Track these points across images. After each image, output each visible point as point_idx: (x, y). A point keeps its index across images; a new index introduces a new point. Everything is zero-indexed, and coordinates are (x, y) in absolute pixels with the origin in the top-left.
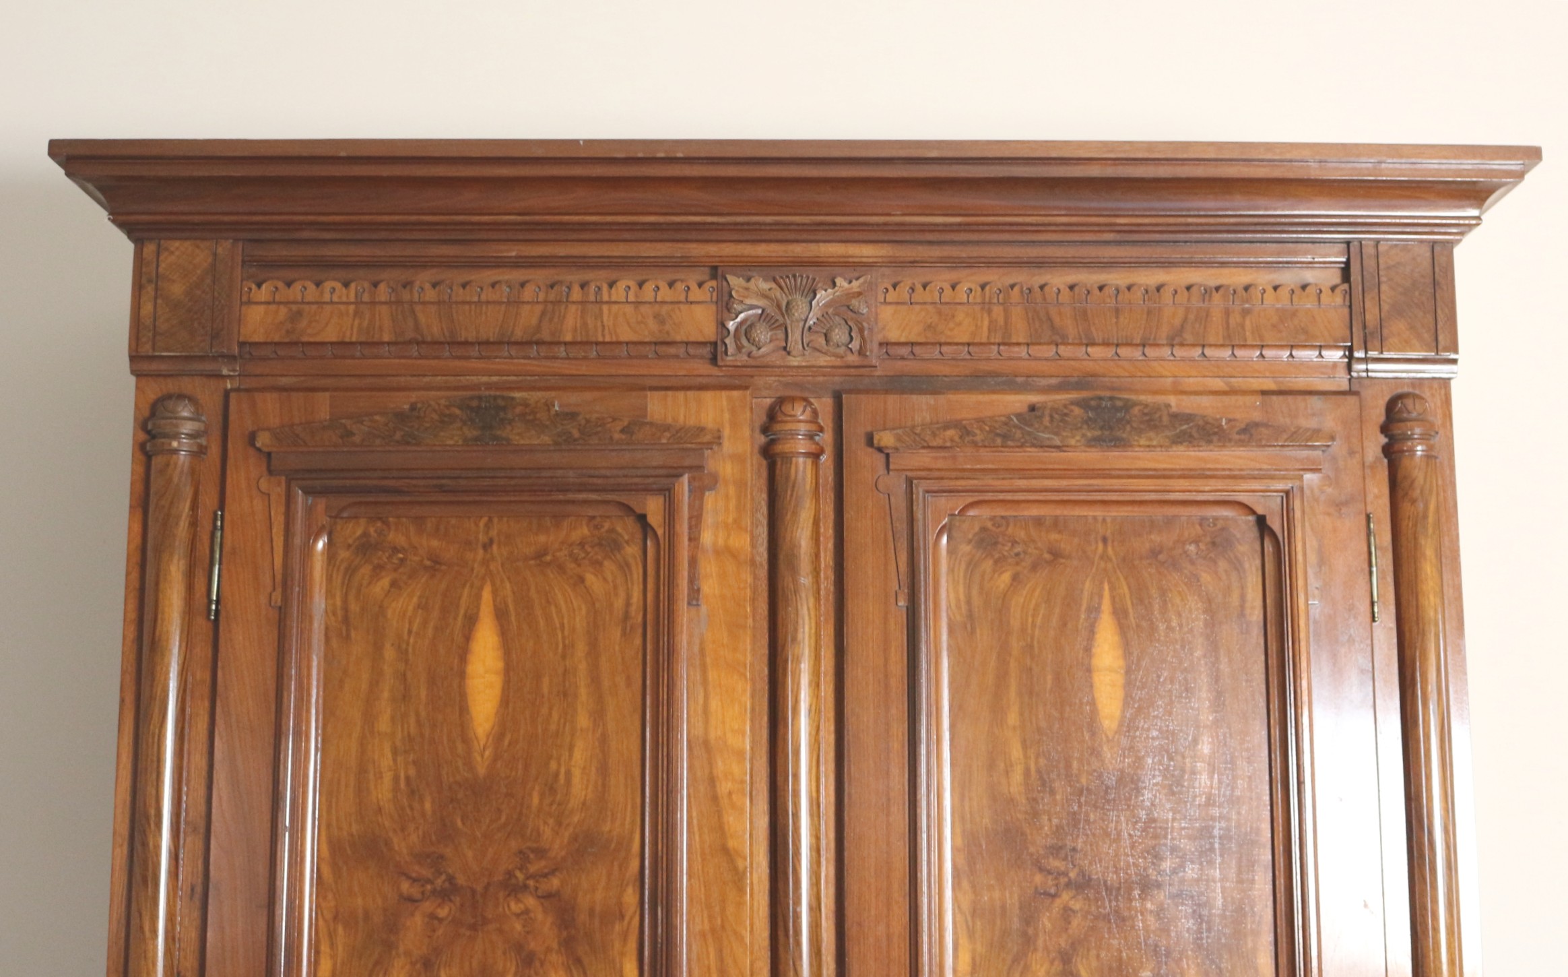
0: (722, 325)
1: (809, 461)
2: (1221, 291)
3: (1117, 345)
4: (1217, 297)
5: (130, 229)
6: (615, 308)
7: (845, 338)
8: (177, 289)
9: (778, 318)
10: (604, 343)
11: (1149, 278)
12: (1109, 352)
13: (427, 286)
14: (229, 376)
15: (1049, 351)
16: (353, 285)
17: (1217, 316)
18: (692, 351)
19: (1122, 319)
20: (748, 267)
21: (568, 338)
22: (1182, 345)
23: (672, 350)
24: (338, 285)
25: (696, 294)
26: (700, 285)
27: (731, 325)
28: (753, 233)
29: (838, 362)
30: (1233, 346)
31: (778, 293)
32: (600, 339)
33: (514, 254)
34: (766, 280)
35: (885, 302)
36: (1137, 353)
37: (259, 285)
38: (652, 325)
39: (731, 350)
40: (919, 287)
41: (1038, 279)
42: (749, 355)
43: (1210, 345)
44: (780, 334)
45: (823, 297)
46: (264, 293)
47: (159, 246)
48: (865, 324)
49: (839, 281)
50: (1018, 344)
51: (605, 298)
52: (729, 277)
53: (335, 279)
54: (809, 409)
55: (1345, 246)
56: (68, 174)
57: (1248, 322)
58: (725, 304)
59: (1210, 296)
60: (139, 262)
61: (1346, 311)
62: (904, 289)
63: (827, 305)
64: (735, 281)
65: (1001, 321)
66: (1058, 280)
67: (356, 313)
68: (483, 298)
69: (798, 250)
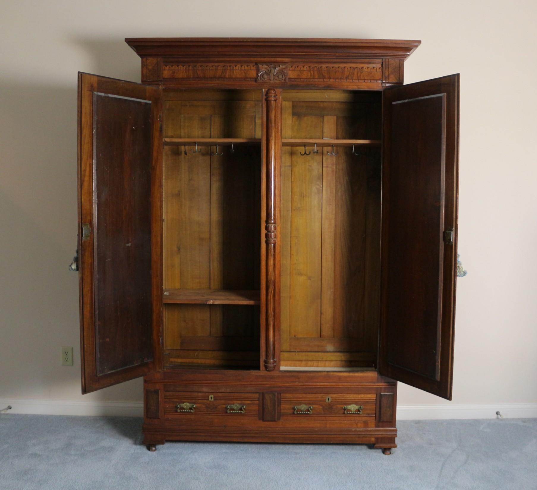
0: (257, 75)
1: (274, 102)
2: (357, 68)
3: (336, 79)
4: (356, 70)
5: (140, 55)
6: (236, 71)
7: (281, 77)
8: (150, 67)
9: (268, 73)
10: (234, 78)
11: (342, 65)
12: (334, 80)
13: (199, 67)
14: (161, 85)
15: (322, 80)
16: (185, 67)
17: (356, 73)
18: (252, 79)
19: (337, 74)
20: (263, 63)
21: (227, 77)
22: (348, 79)
23: (248, 79)
24: (182, 66)
25: (252, 68)
26: (253, 66)
27: (259, 74)
28: (264, 56)
29: (280, 82)
30: (359, 80)
31: (268, 68)
32: (233, 77)
33: (216, 60)
34: (266, 65)
35: (290, 70)
36: (339, 81)
37: (166, 66)
38: (244, 74)
39: (259, 79)
40: (296, 67)
41: (320, 66)
42: (263, 80)
43: (354, 79)
44: (269, 76)
45: (277, 69)
46: (167, 68)
47: (146, 59)
48: (286, 75)
49: (281, 66)
50: (316, 79)
51: (234, 69)
52: (259, 65)
53: (181, 65)
54: (274, 91)
55: (382, 59)
56: (129, 45)
57: (362, 75)
58: (258, 71)
59: (354, 69)
60: (143, 62)
61: (381, 73)
62: (293, 68)
63: (279, 70)
64: (260, 66)
65: (313, 74)
66: (324, 66)
67: (185, 72)
68: (210, 69)
69: (273, 59)
